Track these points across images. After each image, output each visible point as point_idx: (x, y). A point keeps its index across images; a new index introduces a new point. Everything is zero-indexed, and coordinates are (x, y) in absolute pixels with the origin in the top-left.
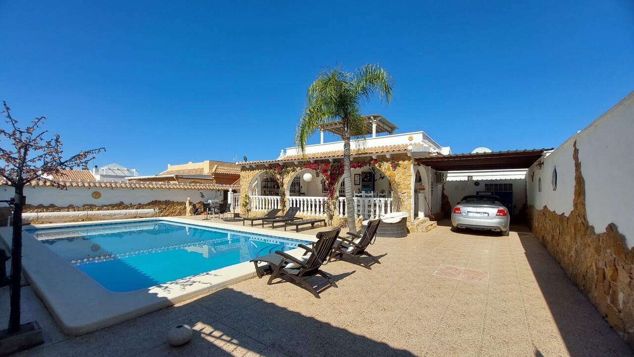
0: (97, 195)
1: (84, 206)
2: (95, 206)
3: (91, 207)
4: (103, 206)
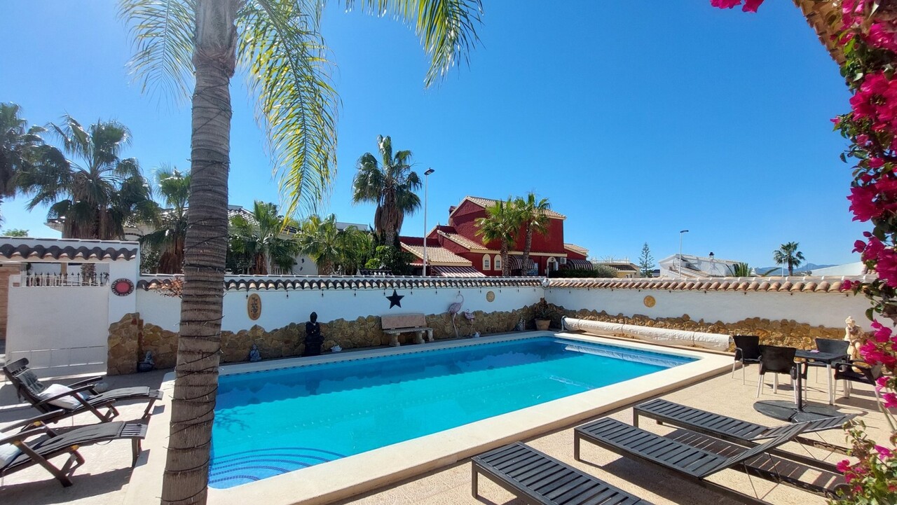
0: (650, 301)
1: (635, 316)
2: (648, 319)
3: (641, 319)
4: (657, 320)
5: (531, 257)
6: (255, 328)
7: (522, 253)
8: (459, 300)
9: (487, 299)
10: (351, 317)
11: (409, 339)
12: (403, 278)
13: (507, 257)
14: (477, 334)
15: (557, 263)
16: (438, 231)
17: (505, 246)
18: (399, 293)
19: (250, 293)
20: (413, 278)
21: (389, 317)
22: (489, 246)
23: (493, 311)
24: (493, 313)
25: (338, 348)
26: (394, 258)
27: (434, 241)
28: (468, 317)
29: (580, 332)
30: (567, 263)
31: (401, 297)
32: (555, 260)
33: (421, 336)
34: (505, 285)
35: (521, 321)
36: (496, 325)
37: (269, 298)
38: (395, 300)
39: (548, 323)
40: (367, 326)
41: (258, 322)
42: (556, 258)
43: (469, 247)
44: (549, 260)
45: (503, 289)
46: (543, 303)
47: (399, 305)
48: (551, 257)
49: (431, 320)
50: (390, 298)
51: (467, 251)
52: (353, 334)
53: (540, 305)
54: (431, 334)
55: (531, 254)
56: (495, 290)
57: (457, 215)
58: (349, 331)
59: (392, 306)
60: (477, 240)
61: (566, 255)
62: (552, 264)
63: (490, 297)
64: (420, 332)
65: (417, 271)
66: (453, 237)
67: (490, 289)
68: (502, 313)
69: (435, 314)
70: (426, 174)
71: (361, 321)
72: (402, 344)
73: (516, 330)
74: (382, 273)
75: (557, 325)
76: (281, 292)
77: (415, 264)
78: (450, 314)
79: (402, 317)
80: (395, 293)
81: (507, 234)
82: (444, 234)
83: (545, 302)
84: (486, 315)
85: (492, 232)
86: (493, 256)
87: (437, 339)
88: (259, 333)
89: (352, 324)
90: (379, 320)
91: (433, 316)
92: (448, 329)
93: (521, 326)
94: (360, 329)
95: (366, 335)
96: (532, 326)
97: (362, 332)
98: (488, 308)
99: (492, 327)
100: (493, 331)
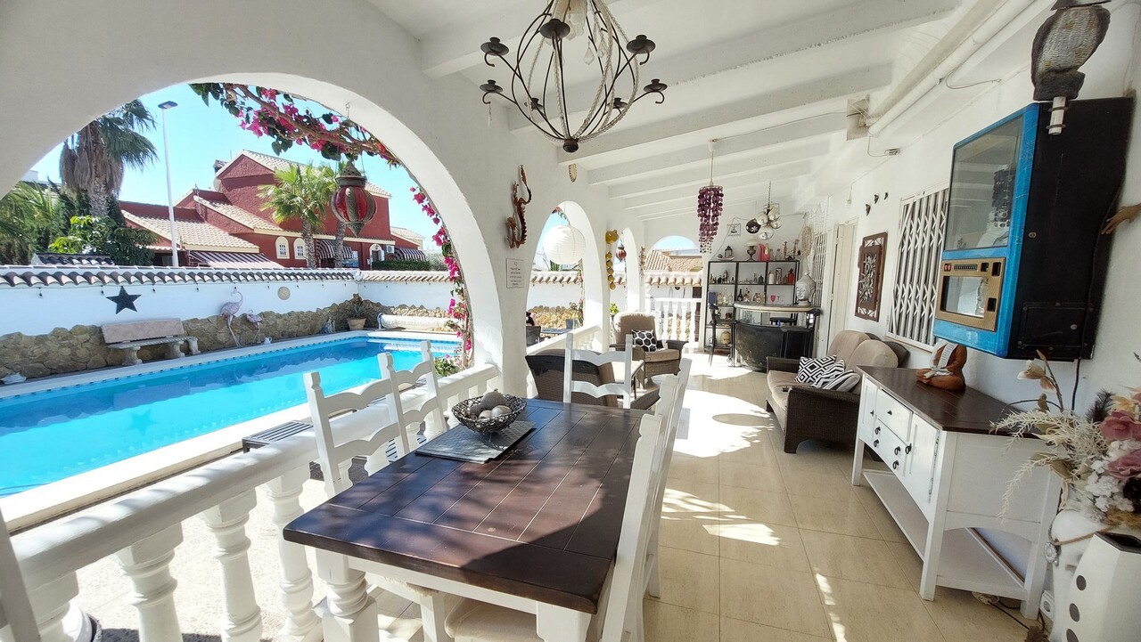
5: (346, 244)
7: (334, 238)
8: (235, 298)
9: (280, 297)
10: (37, 329)
11: (159, 352)
12: (135, 269)
13: (312, 242)
14: (267, 340)
15: (383, 252)
16: (196, 198)
17: (308, 227)
18: (130, 291)
20: (154, 269)
21: (116, 327)
22: (284, 226)
23: (290, 311)
24: (289, 314)
26: (112, 237)
27: (187, 213)
28: (252, 320)
29: (399, 329)
30: (395, 253)
31: (135, 297)
32: (380, 248)
33: (177, 348)
34: (304, 279)
35: (330, 321)
36: (295, 328)
38: (124, 301)
39: (362, 322)
40: (74, 342)
42: (382, 245)
43: (251, 226)
44: (372, 248)
45: (301, 283)
46: (357, 301)
47: (133, 308)
48: (375, 244)
49: (191, 327)
50: (113, 299)
51: (249, 231)
52: (46, 354)
53: (353, 302)
54: (194, 345)
55: (346, 239)
56: (290, 285)
57: (229, 176)
58: (37, 351)
59: (119, 310)
60: (266, 216)
61: (394, 243)
62: (376, 253)
63: (283, 294)
64: (175, 343)
65: (161, 259)
66: (222, 209)
67: (282, 284)
68: (302, 313)
69: (199, 318)
70: (161, 106)
71: (58, 334)
72: (144, 362)
73: (323, 332)
74: (89, 260)
75: (372, 324)
77: (157, 248)
78: (224, 317)
80: (123, 291)
81: (310, 212)
82: (207, 204)
83: (359, 298)
84: (279, 316)
85: (286, 208)
86: (291, 240)
87: (204, 350)
89: (41, 340)
90: (97, 332)
91: (195, 321)
92: (222, 337)
93: (330, 327)
94: (63, 346)
95: (74, 354)
96: (343, 326)
97: (67, 352)
98: (282, 308)
99: (290, 330)
100: (291, 336)
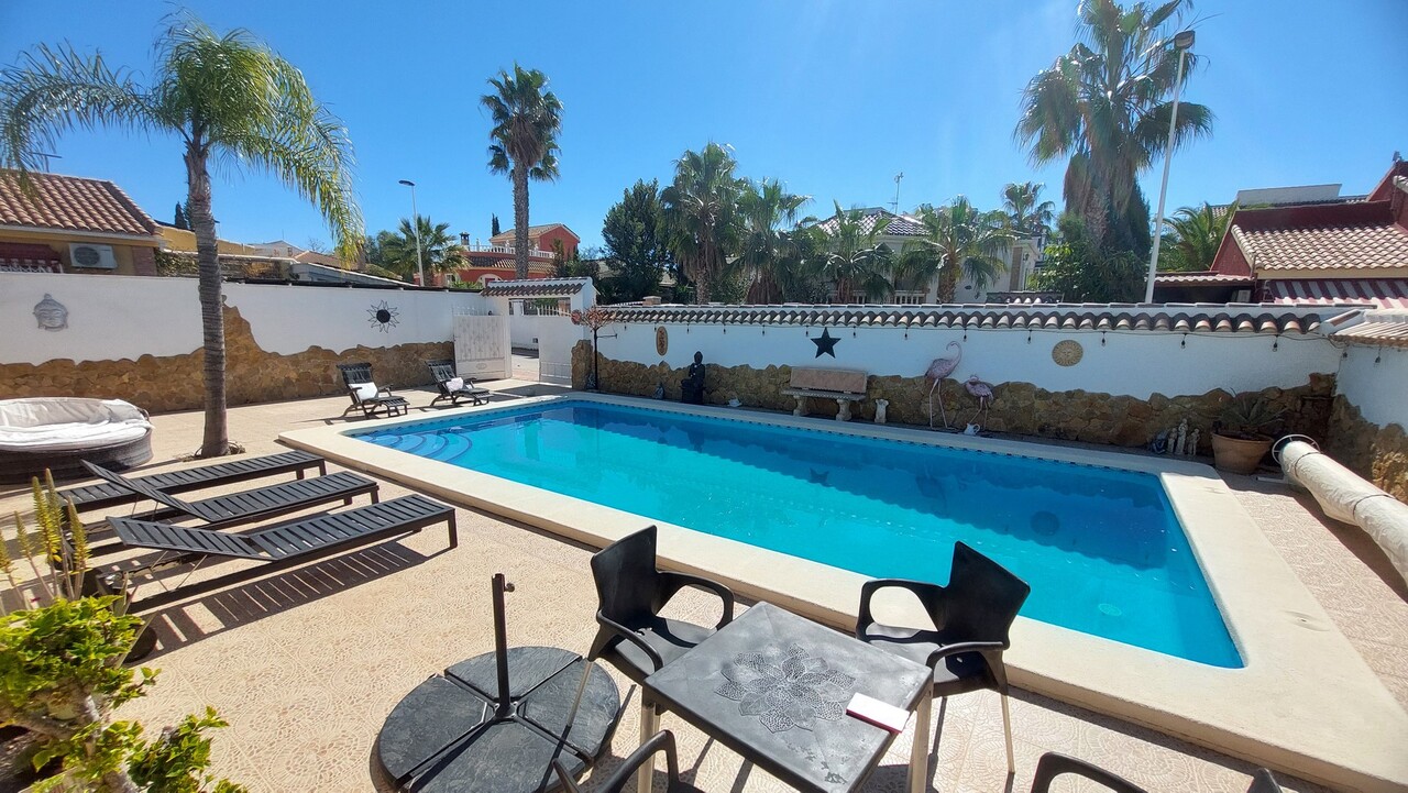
6: (662, 364)
9: (1054, 352)
10: (759, 364)
14: (970, 429)
16: (1397, 179)
18: (832, 335)
19: (658, 326)
21: (804, 370)
23: (1072, 388)
24: (1070, 394)
25: (735, 403)
31: (835, 341)
34: (1125, 328)
35: (1183, 428)
36: (1077, 424)
37: (675, 331)
38: (825, 345)
40: (778, 380)
41: (665, 358)
45: (1115, 335)
47: (832, 353)
49: (889, 386)
50: (816, 341)
52: (760, 388)
53: (1300, 394)
54: (881, 410)
56: (1087, 338)
59: (819, 353)
63: (1067, 355)
67: (1063, 336)
68: (1105, 397)
71: (770, 371)
76: (683, 326)
79: (824, 372)
80: (826, 333)
83: (1332, 386)
84: (1043, 395)
88: (665, 370)
89: (759, 374)
93: (1177, 443)
94: (770, 383)
95: (777, 393)
97: (772, 388)
98: (1058, 380)
99: (1061, 425)
100: (1061, 436)
